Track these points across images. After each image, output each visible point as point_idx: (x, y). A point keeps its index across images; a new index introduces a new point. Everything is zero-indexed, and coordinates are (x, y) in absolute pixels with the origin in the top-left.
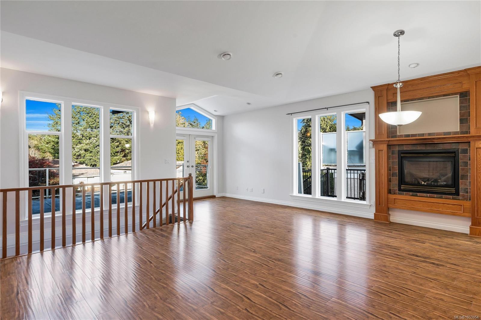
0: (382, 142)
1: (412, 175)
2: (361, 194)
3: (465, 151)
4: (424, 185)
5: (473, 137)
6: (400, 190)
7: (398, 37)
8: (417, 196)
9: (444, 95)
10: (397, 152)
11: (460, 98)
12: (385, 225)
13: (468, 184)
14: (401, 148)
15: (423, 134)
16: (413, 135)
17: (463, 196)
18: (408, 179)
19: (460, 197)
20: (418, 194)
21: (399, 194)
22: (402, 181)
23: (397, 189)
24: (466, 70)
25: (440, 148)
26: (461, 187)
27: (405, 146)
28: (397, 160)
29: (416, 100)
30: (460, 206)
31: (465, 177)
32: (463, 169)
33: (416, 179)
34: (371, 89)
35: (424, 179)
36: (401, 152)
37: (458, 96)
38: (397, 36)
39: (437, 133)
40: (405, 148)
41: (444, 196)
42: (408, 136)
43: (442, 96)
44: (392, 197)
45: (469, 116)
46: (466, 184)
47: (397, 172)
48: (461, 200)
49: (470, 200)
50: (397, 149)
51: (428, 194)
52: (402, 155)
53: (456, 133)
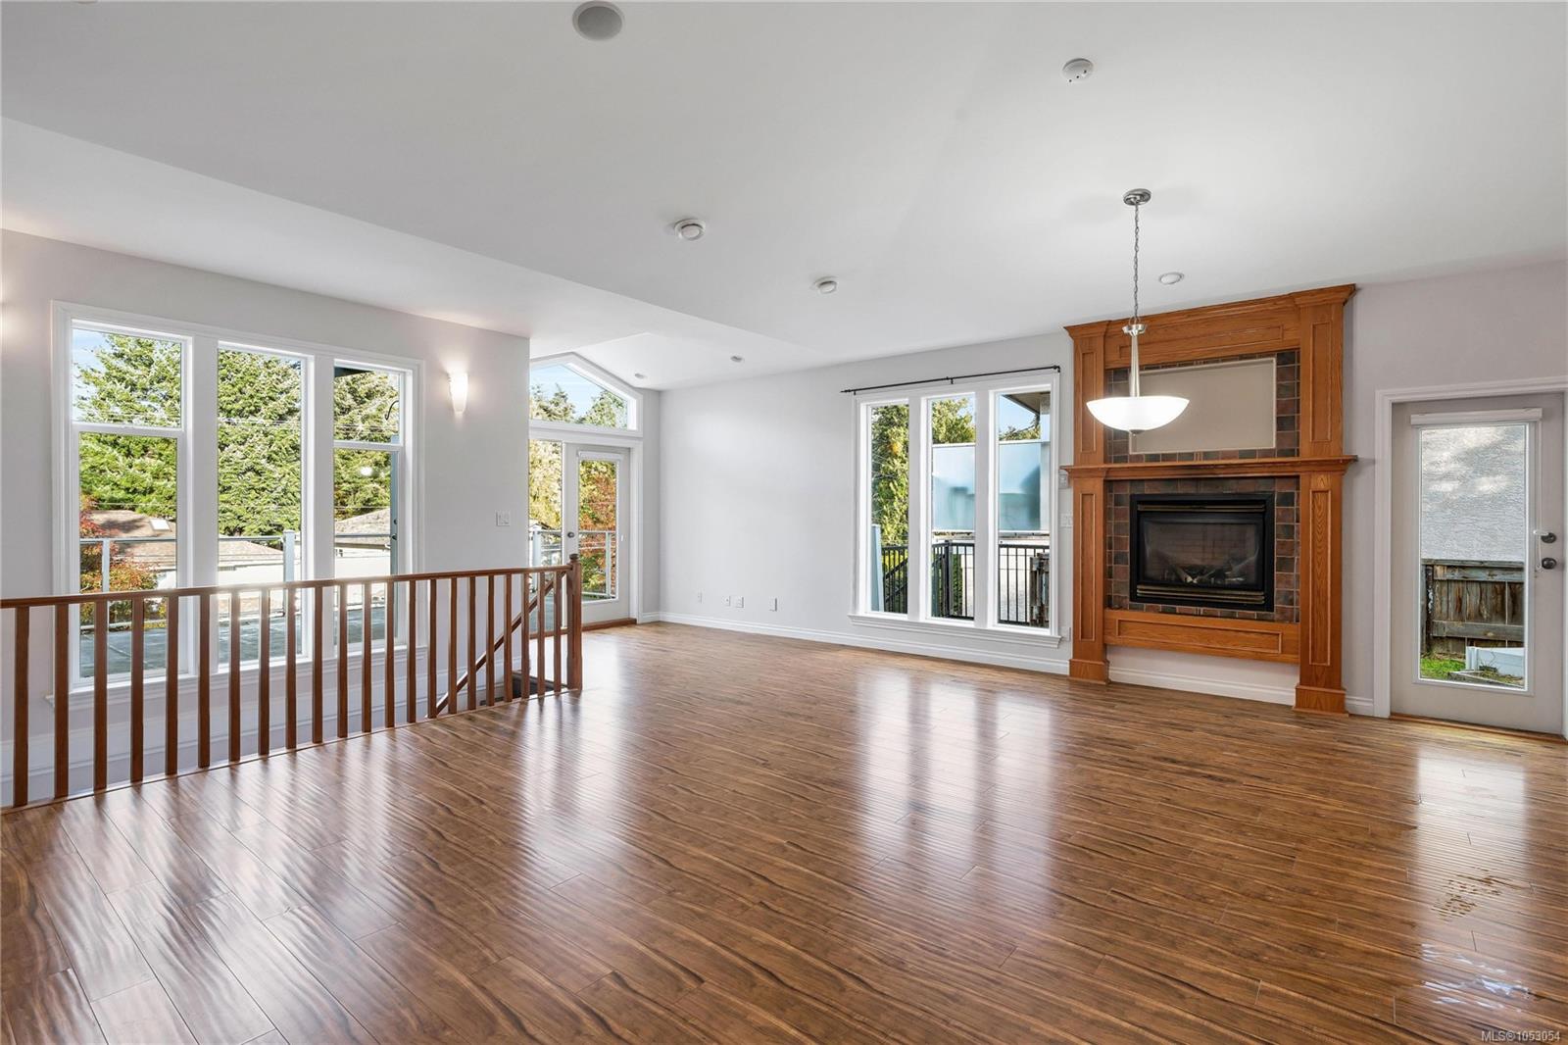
0: (1091, 473)
1: (1162, 559)
2: (1036, 611)
3: (1288, 500)
4: (1191, 585)
5: (1307, 463)
6: (1134, 597)
7: (1134, 207)
8: (1175, 613)
9: (1242, 357)
10: (1127, 500)
11: (1278, 364)
12: (1096, 688)
13: (1293, 580)
14: (1137, 490)
15: (1192, 454)
16: (1167, 457)
17: (1282, 611)
18: (1153, 570)
19: (1275, 615)
20: (1177, 607)
21: (1132, 608)
22: (1138, 575)
23: (1128, 595)
24: (1291, 297)
25: (1231, 489)
26: (1279, 588)
27: (1150, 483)
28: (1128, 521)
29: (1175, 366)
30: (1275, 638)
31: (1287, 564)
32: (1282, 544)
33: (1173, 570)
34: (1067, 333)
35: (1192, 570)
36: (1136, 502)
37: (1274, 360)
38: (1132, 204)
39: (1223, 452)
40: (1148, 490)
41: (1238, 612)
42: (1155, 458)
43: (1236, 360)
44: (1116, 615)
45: (1298, 412)
46: (1288, 582)
47: (1128, 550)
48: (1278, 621)
49: (1297, 621)
50: (1127, 491)
51: (1202, 609)
52: (1140, 508)
53: (1267, 453)
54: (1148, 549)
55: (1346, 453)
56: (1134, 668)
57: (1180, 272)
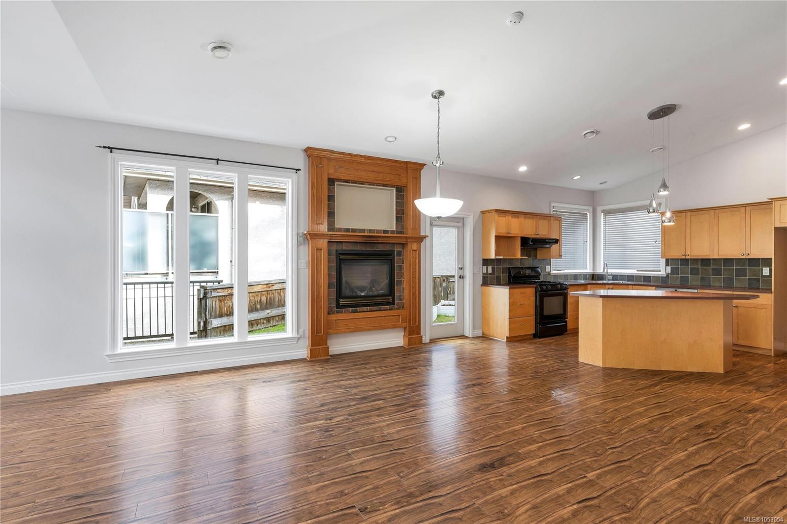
1: (349, 286)
3: (399, 254)
4: (361, 297)
6: (338, 306)
8: (357, 312)
9: (383, 185)
10: (334, 253)
11: (396, 192)
13: (402, 289)
14: (340, 247)
15: (364, 230)
16: (354, 230)
17: (398, 304)
18: (346, 292)
19: (395, 306)
20: (358, 308)
21: (337, 312)
22: (339, 295)
23: (335, 305)
25: (380, 248)
26: (397, 294)
27: (345, 244)
28: (335, 264)
30: (395, 317)
31: (399, 283)
32: (398, 274)
33: (354, 290)
34: (303, 151)
35: (362, 289)
36: (339, 254)
37: (395, 189)
39: (377, 230)
40: (345, 247)
41: (382, 307)
42: (348, 230)
43: (381, 186)
44: (331, 318)
45: (403, 215)
46: (400, 291)
47: (335, 281)
48: (397, 309)
49: (403, 309)
50: (334, 248)
52: (342, 257)
53: (393, 232)
54: (344, 279)
55: (422, 234)
56: (340, 345)
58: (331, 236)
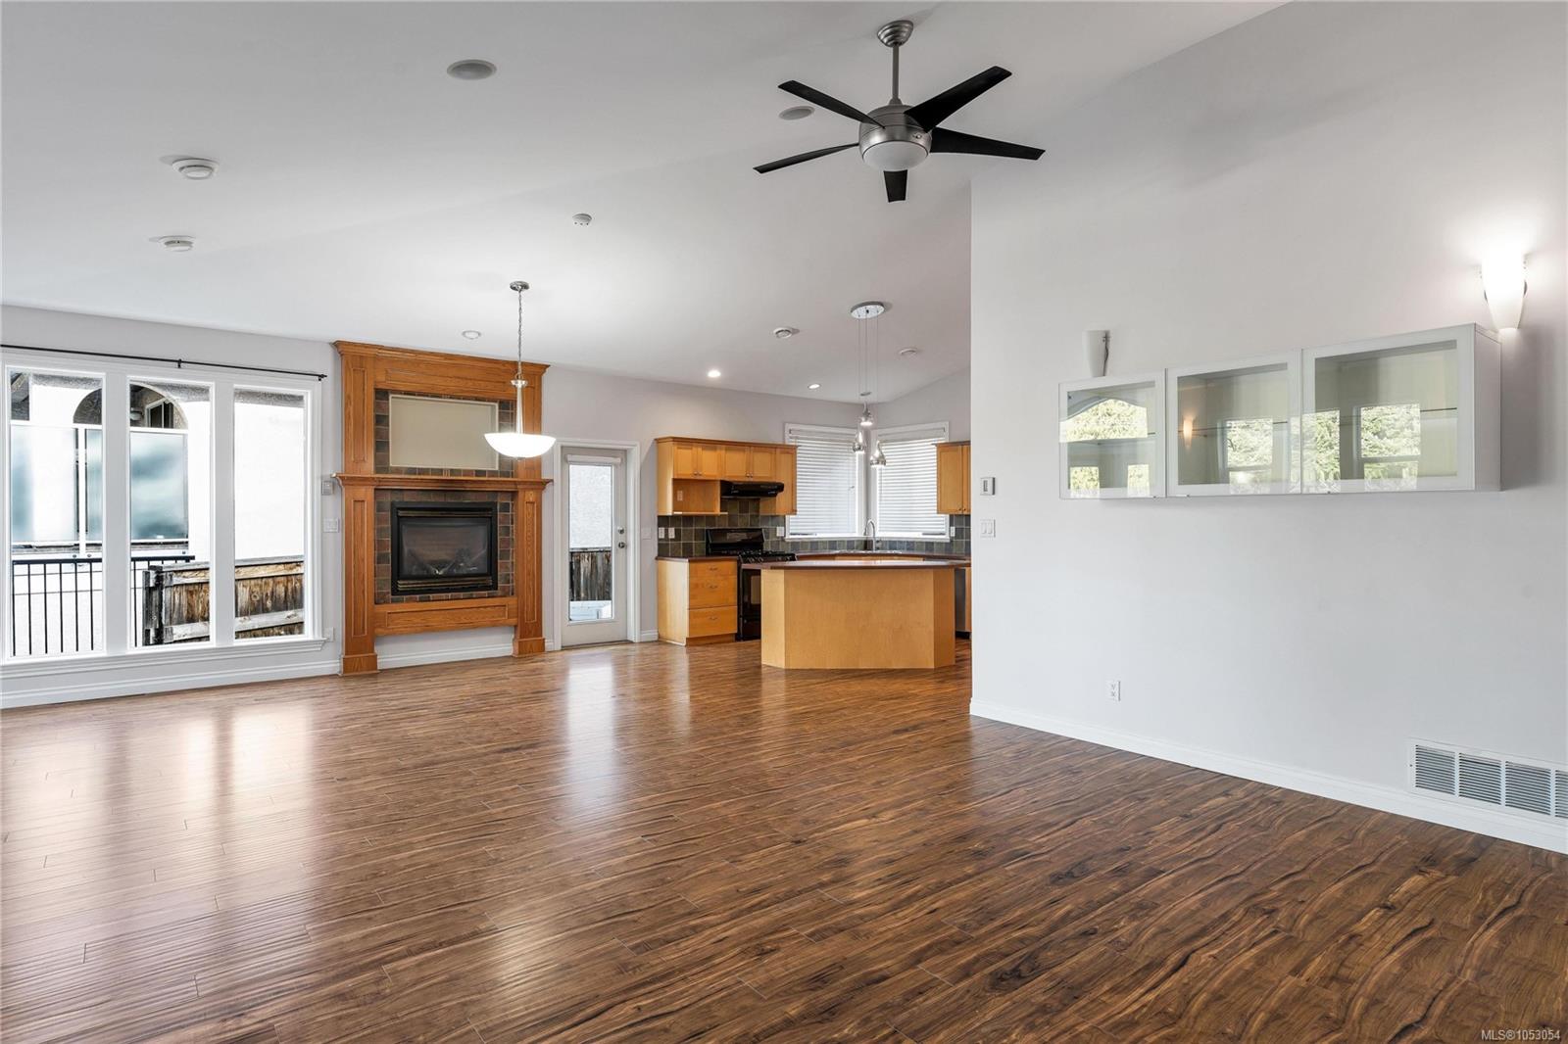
0: (360, 481)
1: (417, 558)
3: (505, 508)
4: (438, 577)
5: (522, 482)
6: (395, 591)
8: (429, 601)
9: (477, 399)
10: (388, 507)
11: (500, 408)
13: (510, 565)
14: (397, 498)
15: (441, 470)
16: (422, 471)
17: (504, 588)
18: (408, 567)
19: (499, 592)
20: (431, 595)
21: (393, 601)
22: (397, 573)
23: (390, 591)
25: (469, 499)
26: (501, 573)
27: (408, 492)
28: (389, 525)
29: (427, 396)
30: (499, 609)
31: (506, 554)
32: (503, 541)
33: (424, 565)
35: (440, 565)
36: (395, 509)
37: (497, 405)
39: (465, 471)
40: (407, 498)
41: (476, 593)
42: (412, 471)
43: (472, 400)
44: (384, 609)
46: (507, 568)
47: (390, 551)
48: (501, 596)
49: (513, 594)
50: (388, 499)
51: (450, 594)
52: (401, 513)
53: (493, 473)
54: (406, 549)
55: (545, 476)
56: (393, 654)
57: (481, 332)
58: (380, 480)
